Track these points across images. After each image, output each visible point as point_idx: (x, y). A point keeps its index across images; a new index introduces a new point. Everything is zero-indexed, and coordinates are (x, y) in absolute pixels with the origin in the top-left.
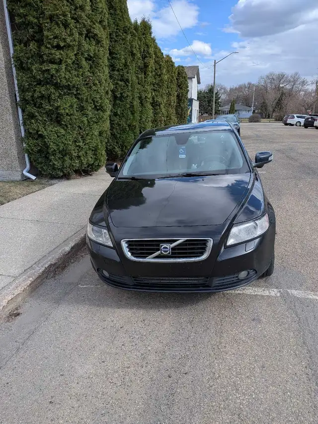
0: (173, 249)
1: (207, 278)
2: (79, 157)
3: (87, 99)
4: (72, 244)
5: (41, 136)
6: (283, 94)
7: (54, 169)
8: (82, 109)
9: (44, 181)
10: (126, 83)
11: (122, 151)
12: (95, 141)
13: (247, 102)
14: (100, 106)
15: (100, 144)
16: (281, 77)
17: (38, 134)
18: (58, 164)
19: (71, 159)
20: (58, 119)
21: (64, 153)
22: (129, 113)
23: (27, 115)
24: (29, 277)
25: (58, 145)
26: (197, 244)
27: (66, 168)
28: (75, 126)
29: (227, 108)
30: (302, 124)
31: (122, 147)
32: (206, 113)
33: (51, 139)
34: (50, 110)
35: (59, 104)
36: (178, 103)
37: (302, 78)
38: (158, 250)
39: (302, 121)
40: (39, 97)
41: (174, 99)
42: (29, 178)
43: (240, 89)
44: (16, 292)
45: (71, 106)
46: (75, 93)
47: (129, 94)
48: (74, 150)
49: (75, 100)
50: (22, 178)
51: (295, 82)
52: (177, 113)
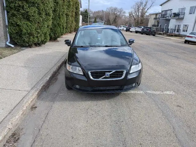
0: (110, 75)
1: (122, 86)
2: (37, 37)
3: (42, 9)
4: (49, 77)
5: (18, 25)
6: (116, 16)
7: (24, 42)
8: (40, 14)
9: (18, 48)
10: (57, 4)
11: (54, 35)
12: (46, 30)
13: (101, 19)
14: (48, 13)
15: (47, 31)
16: (115, 9)
17: (16, 24)
18: (26, 40)
19: (33, 38)
20: (27, 17)
21: (30, 34)
22: (58, 18)
23: (11, 14)
24: (36, 91)
25: (27, 30)
26: (120, 73)
27: (30, 42)
28: (36, 22)
29: (93, 20)
30: (125, 30)
31: (55, 34)
32: (84, 21)
33: (23, 27)
34: (24, 13)
35: (28, 10)
36: (76, 16)
37: (124, 10)
38: (104, 75)
39: (125, 29)
40: (17, 6)
41: (74, 14)
42: (10, 46)
43: (98, 12)
44: (33, 97)
45: (35, 12)
46: (37, 6)
47: (58, 9)
48: (35, 33)
49: (37, 9)
50: (5, 46)
51: (121, 12)
52: (75, 21)
